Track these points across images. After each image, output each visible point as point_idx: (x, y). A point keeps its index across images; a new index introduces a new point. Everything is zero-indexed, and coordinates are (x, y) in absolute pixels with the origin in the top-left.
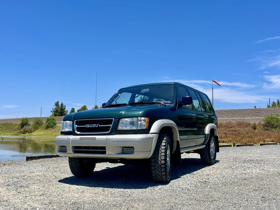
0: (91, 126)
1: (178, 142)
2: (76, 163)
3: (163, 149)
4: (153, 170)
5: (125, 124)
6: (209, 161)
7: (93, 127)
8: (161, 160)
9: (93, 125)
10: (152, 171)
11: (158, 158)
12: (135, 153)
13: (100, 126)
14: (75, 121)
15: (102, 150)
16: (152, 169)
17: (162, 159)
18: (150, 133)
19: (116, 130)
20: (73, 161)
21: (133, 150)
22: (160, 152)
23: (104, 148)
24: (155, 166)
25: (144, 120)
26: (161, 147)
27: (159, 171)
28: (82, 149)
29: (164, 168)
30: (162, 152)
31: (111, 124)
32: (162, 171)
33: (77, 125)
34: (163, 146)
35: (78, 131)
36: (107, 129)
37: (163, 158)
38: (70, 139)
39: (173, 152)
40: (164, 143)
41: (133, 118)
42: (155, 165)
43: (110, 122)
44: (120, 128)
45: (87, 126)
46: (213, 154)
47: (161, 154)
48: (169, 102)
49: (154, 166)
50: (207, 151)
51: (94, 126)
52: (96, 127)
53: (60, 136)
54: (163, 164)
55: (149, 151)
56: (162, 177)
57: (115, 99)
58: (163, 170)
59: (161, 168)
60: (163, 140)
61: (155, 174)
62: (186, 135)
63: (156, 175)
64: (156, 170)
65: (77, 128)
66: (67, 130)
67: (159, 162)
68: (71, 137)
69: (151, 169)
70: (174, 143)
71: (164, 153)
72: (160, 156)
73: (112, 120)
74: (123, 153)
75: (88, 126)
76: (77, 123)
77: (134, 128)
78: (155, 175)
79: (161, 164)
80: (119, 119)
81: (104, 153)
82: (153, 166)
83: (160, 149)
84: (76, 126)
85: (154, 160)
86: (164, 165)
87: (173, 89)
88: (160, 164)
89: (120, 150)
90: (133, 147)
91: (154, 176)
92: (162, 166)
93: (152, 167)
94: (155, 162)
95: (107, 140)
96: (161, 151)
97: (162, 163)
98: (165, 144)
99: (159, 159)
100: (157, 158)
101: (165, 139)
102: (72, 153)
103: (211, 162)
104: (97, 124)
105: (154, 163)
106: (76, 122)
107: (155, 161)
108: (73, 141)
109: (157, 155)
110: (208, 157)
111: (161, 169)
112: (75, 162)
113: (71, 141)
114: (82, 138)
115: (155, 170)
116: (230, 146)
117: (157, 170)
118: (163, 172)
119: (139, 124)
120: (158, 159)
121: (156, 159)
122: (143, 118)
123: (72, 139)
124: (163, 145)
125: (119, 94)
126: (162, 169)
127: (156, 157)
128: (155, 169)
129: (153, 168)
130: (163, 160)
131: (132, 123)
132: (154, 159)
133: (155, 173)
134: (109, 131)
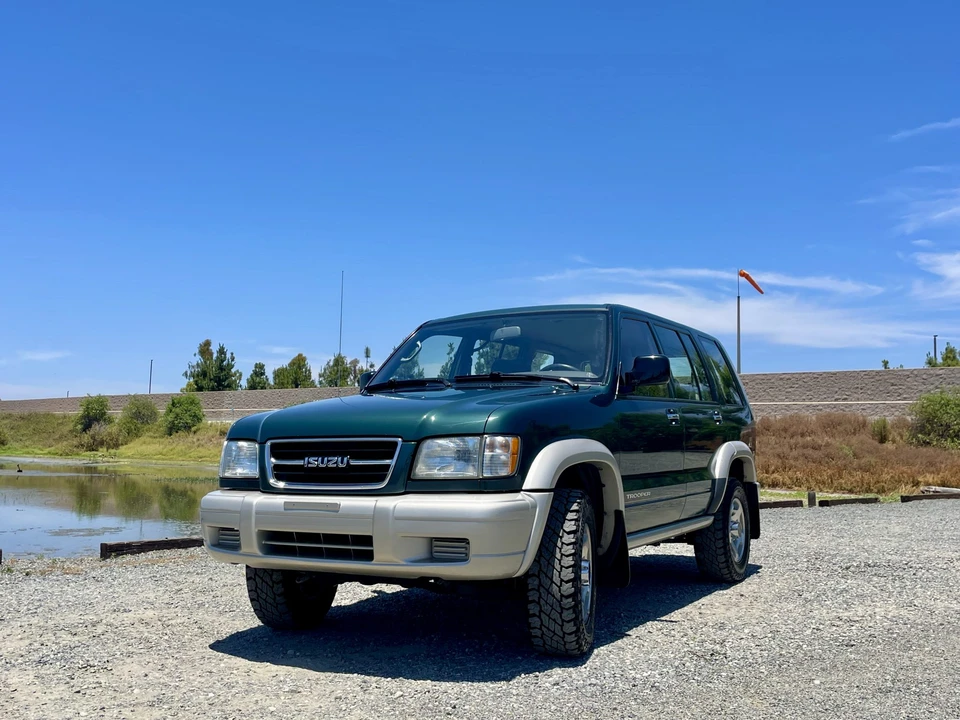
0: (322, 462)
1: (618, 514)
2: (270, 583)
3: (568, 545)
4: (534, 615)
5: (437, 458)
6: (726, 571)
7: (331, 465)
8: (562, 580)
9: (328, 461)
10: (530, 620)
11: (550, 575)
12: (472, 559)
13: (353, 463)
14: (269, 443)
15: (360, 546)
16: (531, 612)
17: (566, 579)
18: (523, 488)
19: (409, 478)
20: (261, 578)
21: (466, 548)
22: (558, 556)
23: (367, 540)
24: (542, 602)
25: (505, 446)
26: (561, 538)
27: (554, 620)
28: (293, 541)
29: (571, 611)
30: (566, 554)
31: (391, 458)
32: (563, 621)
33: (276, 458)
34: (569, 533)
35: (279, 478)
36: (377, 474)
37: (568, 574)
38: (250, 505)
39: (601, 546)
40: (573, 522)
41: (467, 438)
42: (540, 597)
43: (387, 450)
44: (422, 470)
45: (309, 463)
46: (740, 546)
47: (560, 561)
48: (590, 375)
49: (539, 603)
50: (720, 535)
51: (335, 462)
52: (341, 465)
53: (218, 493)
54: (567, 597)
55: (520, 553)
56: (563, 638)
57: (403, 359)
58: (568, 615)
59: (562, 608)
60: (569, 511)
61: (541, 629)
62: (646, 487)
63: (543, 634)
64: (543, 615)
65: (276, 467)
66: (240, 472)
67: (555, 588)
68: (256, 499)
69: (528, 610)
70: (605, 517)
71: (571, 558)
72: (558, 567)
73: (396, 443)
74: (432, 559)
75: (314, 462)
76: (277, 452)
77: (471, 473)
78: (539, 633)
79: (562, 596)
80: (420, 442)
81: (368, 556)
82: (533, 601)
83: (559, 544)
84: (273, 460)
85: (536, 582)
86: (570, 600)
87: (603, 328)
88: (558, 596)
89: (421, 550)
90: (465, 541)
91: (536, 637)
92: (565, 601)
93: (530, 606)
94: (542, 590)
95: (378, 515)
96: (560, 549)
97: (565, 594)
98: (574, 528)
99: (556, 579)
100: (547, 576)
101: (575, 507)
102: (260, 554)
103: (731, 573)
104: (343, 455)
105: (538, 590)
106: (272, 445)
107: (540, 585)
108: (263, 513)
109: (549, 563)
110: (722, 559)
111: (561, 614)
112: (268, 579)
113: (256, 513)
114: (294, 504)
115: (539, 617)
116: (798, 504)
117: (548, 616)
118: (569, 622)
119: (487, 461)
120: (551, 579)
121: (542, 576)
122: (500, 439)
123: (258, 505)
124: (567, 530)
125: (418, 343)
126: (565, 613)
127: (545, 570)
128: (541, 611)
129: (533, 609)
130: (567, 582)
131: (463, 456)
132: (538, 577)
133: (542, 624)
134: (383, 480)
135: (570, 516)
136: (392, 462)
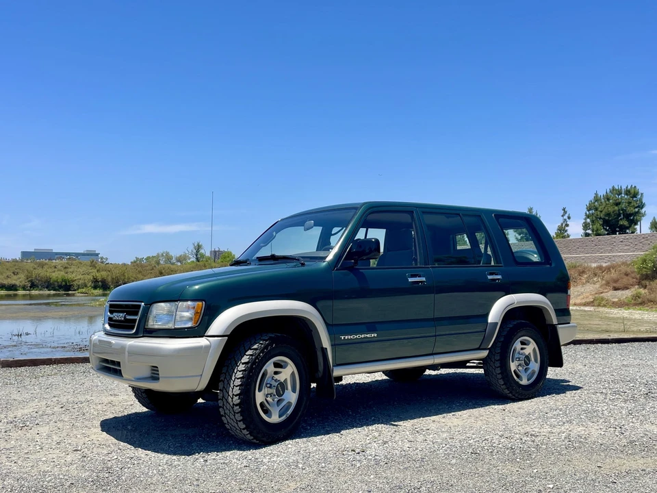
0: (118, 317)
4: (223, 416)
5: (160, 314)
8: (233, 395)
11: (228, 390)
12: (161, 379)
13: (128, 317)
14: (108, 304)
16: (221, 414)
17: (235, 394)
18: (206, 335)
19: (145, 328)
22: (233, 378)
24: (225, 408)
26: (238, 367)
27: (232, 419)
29: (239, 415)
30: (238, 377)
31: (136, 314)
32: (237, 420)
34: (243, 364)
37: (237, 390)
40: (248, 357)
41: (172, 303)
42: (223, 405)
43: (136, 310)
44: (150, 324)
46: (531, 372)
47: (234, 382)
49: (223, 408)
51: (121, 316)
52: (122, 319)
54: (236, 405)
55: (199, 375)
56: (241, 431)
59: (234, 413)
60: (249, 349)
61: (228, 424)
63: (231, 428)
67: (230, 399)
71: (239, 380)
72: (232, 386)
73: (140, 305)
74: (151, 377)
75: (115, 316)
77: (170, 325)
79: (233, 404)
80: (151, 305)
82: (221, 407)
83: (236, 371)
84: (109, 314)
85: (221, 395)
86: (238, 407)
88: (231, 404)
89: (146, 372)
90: (157, 368)
92: (235, 408)
93: (220, 410)
94: (224, 400)
95: (123, 348)
96: (235, 374)
97: (235, 403)
98: (247, 360)
99: (230, 393)
100: (226, 391)
104: (124, 313)
105: (222, 400)
107: (223, 397)
109: (228, 383)
111: (235, 416)
115: (226, 417)
117: (229, 417)
118: (240, 421)
119: (177, 318)
120: (228, 393)
121: (224, 391)
122: (190, 304)
124: (243, 361)
125: (274, 233)
126: (237, 415)
127: (226, 387)
128: (225, 413)
129: (222, 412)
130: (236, 396)
132: (222, 391)
133: (228, 422)
134: (133, 329)
135: (250, 352)
136: (137, 318)
